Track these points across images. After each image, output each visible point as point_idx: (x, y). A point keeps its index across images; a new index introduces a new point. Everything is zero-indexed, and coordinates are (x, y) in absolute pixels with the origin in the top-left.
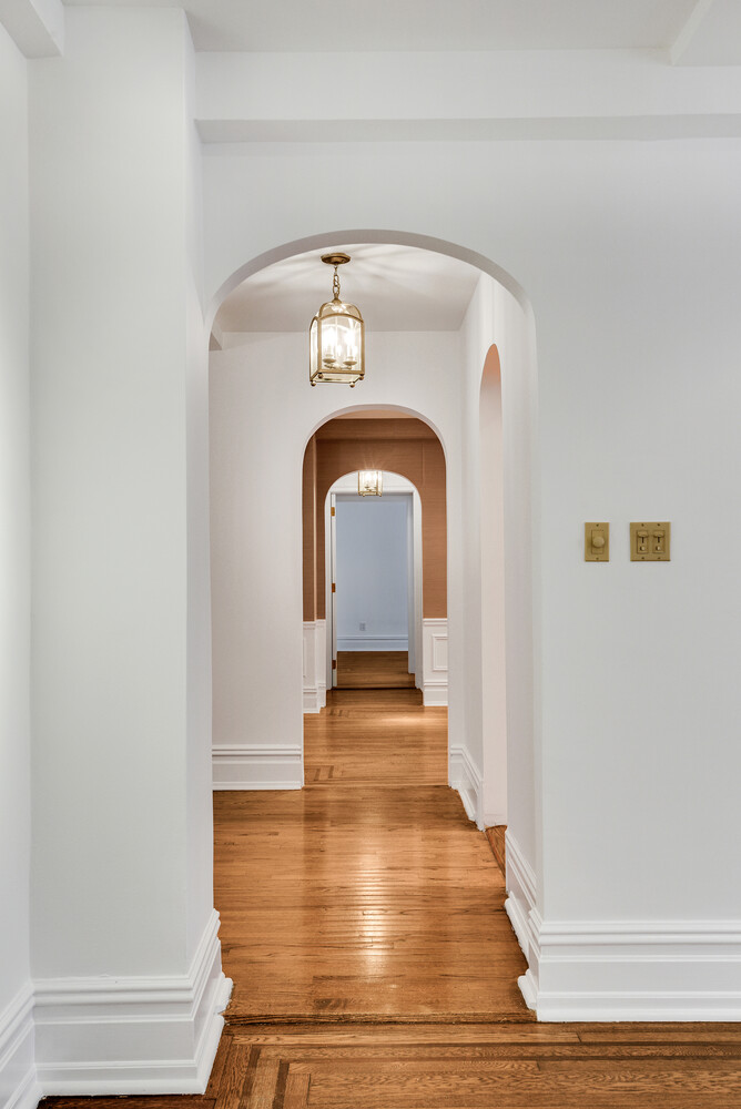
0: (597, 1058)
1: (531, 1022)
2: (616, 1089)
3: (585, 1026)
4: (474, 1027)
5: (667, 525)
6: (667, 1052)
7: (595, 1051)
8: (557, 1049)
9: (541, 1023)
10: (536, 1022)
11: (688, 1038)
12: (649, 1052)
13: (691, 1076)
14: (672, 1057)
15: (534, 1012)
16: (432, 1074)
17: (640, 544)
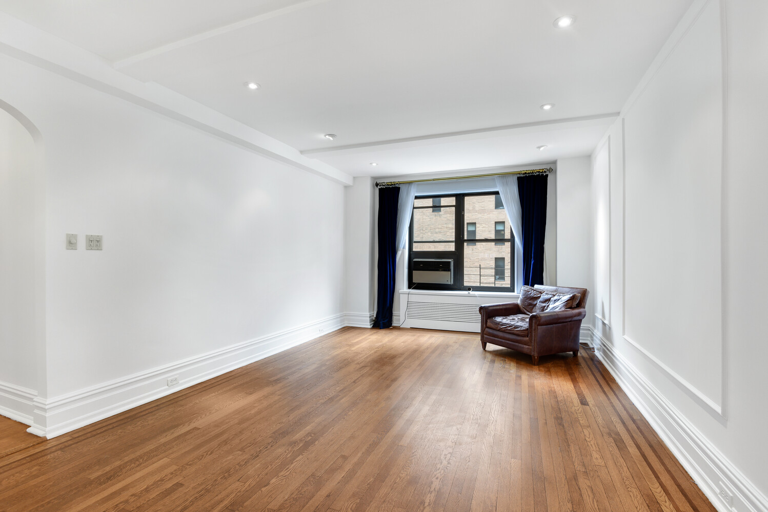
0: (85, 439)
1: (45, 441)
2: (101, 444)
3: (70, 433)
4: (17, 453)
5: (101, 236)
6: (110, 427)
7: (83, 438)
8: (66, 444)
9: (49, 440)
10: (47, 440)
11: (114, 420)
12: (104, 430)
13: (125, 429)
14: (113, 428)
15: (45, 437)
16: (13, 475)
17: (90, 243)
